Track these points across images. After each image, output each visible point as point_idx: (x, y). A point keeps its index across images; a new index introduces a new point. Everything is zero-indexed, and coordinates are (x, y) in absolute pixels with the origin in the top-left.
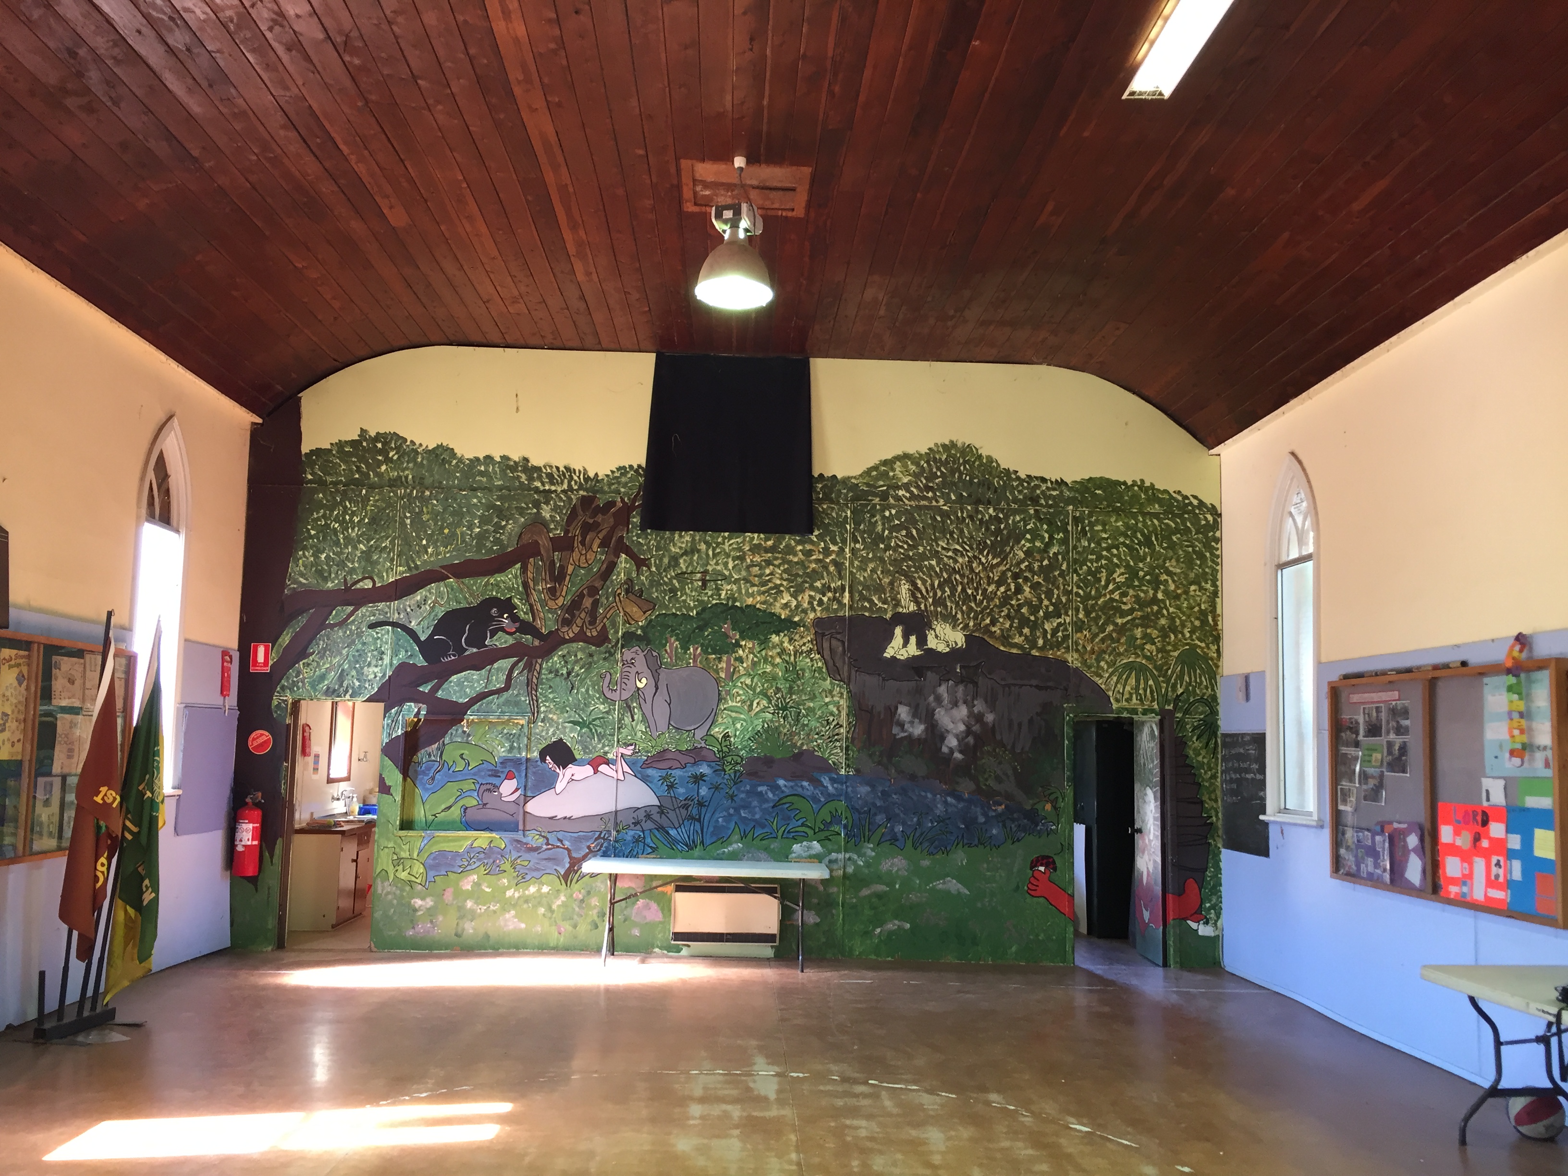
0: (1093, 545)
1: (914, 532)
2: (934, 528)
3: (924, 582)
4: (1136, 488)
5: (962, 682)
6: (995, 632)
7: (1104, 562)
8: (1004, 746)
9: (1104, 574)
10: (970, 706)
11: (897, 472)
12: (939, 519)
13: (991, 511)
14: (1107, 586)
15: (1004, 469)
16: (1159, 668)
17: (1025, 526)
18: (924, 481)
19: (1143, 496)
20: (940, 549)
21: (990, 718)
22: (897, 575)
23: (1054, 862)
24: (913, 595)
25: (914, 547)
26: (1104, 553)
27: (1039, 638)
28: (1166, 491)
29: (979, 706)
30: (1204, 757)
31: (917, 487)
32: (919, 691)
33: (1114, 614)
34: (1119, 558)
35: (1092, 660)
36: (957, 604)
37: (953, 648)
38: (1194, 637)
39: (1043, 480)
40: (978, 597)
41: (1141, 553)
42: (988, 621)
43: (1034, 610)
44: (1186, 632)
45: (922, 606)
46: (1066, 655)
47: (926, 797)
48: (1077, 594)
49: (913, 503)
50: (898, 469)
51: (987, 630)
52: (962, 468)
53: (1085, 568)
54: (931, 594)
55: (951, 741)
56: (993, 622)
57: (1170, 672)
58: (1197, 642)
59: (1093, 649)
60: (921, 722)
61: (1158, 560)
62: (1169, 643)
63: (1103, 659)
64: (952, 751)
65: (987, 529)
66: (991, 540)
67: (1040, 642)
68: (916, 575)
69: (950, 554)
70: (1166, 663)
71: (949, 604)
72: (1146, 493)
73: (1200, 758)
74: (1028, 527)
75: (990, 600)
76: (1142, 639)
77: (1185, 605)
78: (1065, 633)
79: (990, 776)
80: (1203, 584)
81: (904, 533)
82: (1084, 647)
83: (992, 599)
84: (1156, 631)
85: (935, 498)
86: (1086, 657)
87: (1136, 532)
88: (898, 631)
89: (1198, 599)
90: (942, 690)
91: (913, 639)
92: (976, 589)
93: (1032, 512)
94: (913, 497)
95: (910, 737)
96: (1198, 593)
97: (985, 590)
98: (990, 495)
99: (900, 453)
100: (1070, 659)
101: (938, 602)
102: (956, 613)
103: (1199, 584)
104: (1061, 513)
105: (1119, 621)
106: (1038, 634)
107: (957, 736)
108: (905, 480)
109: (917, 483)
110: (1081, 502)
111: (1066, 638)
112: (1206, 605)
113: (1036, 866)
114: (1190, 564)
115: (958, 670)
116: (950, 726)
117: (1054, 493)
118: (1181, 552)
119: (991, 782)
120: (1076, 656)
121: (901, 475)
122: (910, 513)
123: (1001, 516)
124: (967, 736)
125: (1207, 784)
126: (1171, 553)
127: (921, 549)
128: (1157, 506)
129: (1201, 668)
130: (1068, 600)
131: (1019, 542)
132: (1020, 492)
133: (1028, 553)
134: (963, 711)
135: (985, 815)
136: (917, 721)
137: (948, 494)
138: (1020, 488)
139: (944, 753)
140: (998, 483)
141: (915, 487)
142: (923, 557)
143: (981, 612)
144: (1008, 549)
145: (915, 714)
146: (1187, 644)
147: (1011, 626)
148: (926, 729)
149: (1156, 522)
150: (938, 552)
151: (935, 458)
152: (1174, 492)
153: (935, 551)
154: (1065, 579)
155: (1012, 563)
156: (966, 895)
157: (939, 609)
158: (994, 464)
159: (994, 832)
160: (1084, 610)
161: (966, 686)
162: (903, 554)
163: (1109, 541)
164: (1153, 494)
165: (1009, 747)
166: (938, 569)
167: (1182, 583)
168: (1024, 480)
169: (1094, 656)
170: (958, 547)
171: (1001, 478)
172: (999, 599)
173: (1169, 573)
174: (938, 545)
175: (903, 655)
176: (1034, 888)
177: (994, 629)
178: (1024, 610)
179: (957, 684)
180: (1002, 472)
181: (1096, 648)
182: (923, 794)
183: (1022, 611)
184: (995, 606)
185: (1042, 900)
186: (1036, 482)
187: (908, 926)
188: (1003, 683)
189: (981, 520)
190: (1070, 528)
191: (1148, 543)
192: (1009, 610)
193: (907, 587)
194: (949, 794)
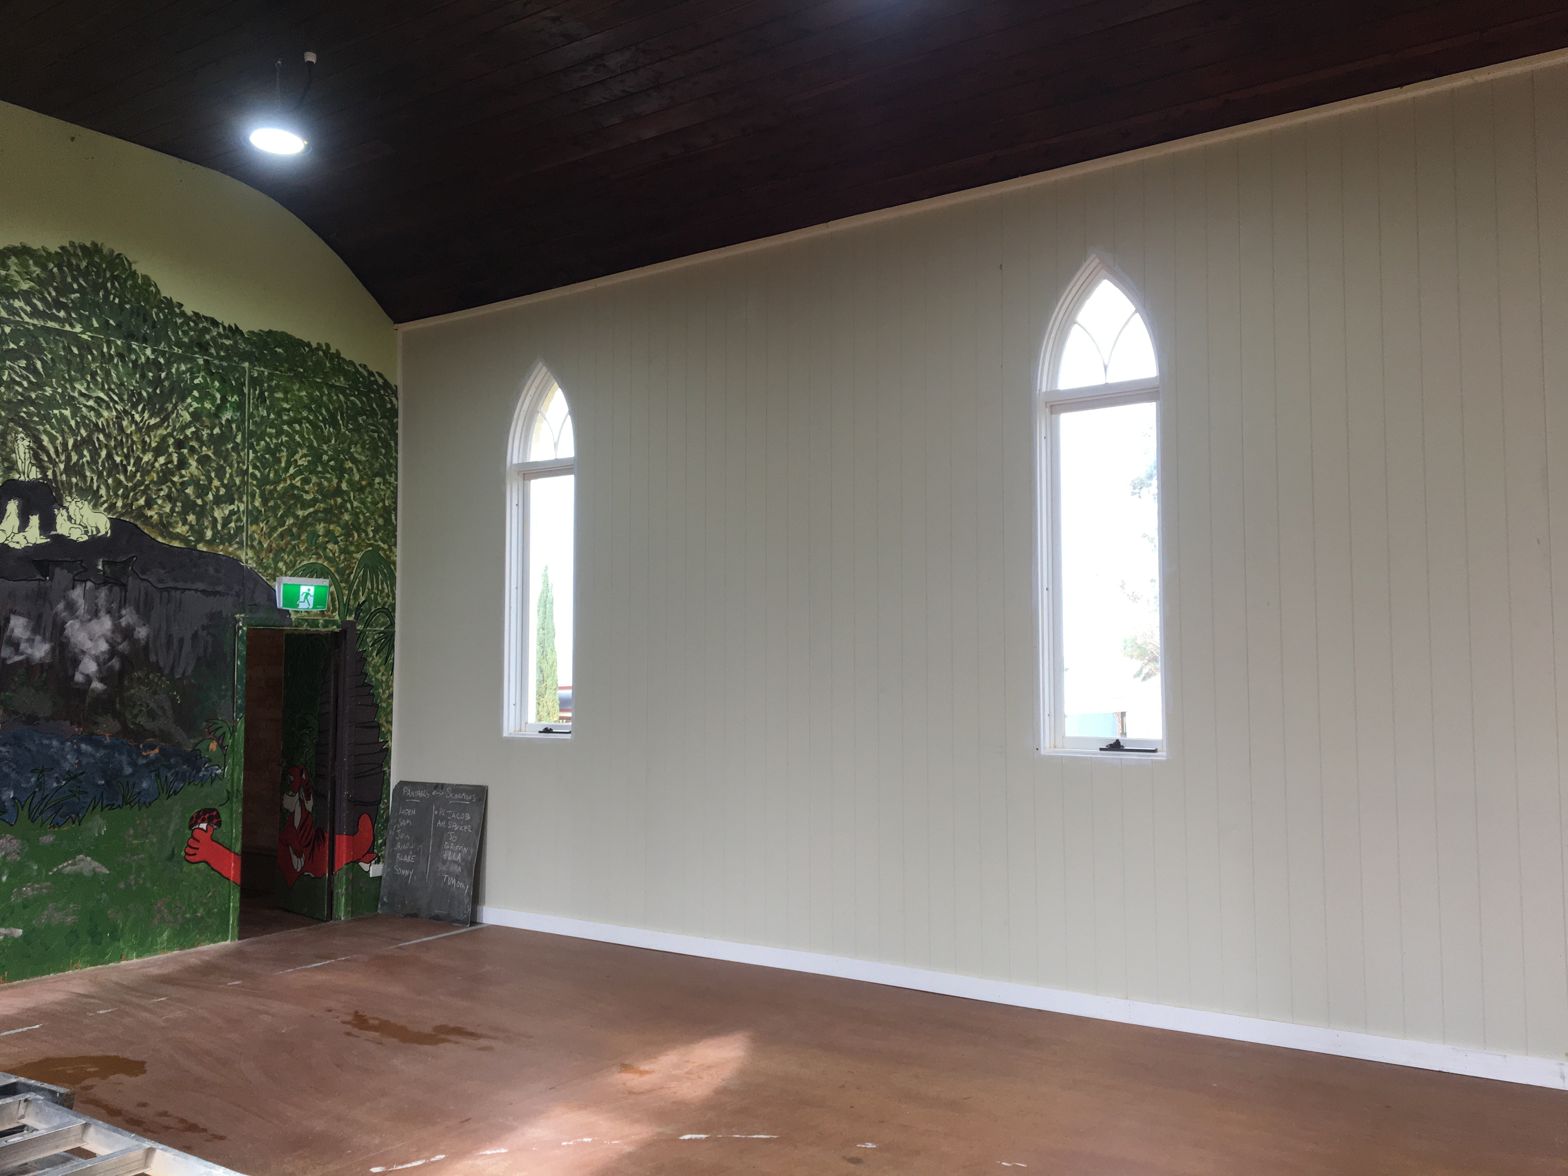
0: (272, 416)
1: (39, 364)
2: (69, 363)
3: (53, 439)
4: (321, 353)
5: (105, 583)
6: (151, 517)
7: (284, 439)
8: (160, 670)
9: (285, 454)
10: (115, 616)
11: (12, 272)
12: (75, 351)
13: (148, 352)
14: (286, 469)
15: (165, 298)
16: (341, 572)
17: (192, 379)
18: (54, 294)
19: (328, 365)
20: (76, 394)
21: (142, 633)
22: (11, 424)
23: (218, 816)
24: (36, 456)
25: (39, 386)
26: (285, 427)
27: (207, 528)
28: (351, 363)
29: (128, 617)
30: (383, 675)
31: (43, 300)
32: (42, 597)
33: (295, 504)
34: (302, 436)
35: (269, 560)
36: (100, 475)
37: (93, 536)
38: (377, 537)
39: (215, 323)
40: (129, 468)
41: (326, 433)
42: (142, 502)
43: (202, 491)
44: (370, 530)
45: (50, 474)
46: (239, 552)
47: (49, 747)
48: (254, 476)
49: (35, 322)
50: (13, 268)
51: (140, 514)
52: (109, 285)
53: (263, 443)
54: (63, 458)
55: (90, 666)
56: (149, 504)
57: (352, 576)
58: (380, 543)
59: (270, 546)
60: (44, 640)
61: (343, 443)
62: (352, 543)
63: (282, 559)
64: (89, 679)
65: (143, 376)
66: (147, 392)
67: (209, 534)
68: (41, 428)
69: (91, 403)
70: (348, 567)
71: (88, 474)
72: (331, 360)
73: (379, 676)
74: (196, 381)
75: (146, 473)
76: (325, 536)
77: (369, 500)
78: (239, 524)
79: (141, 711)
80: (387, 477)
81: (23, 363)
82: (260, 543)
83: (148, 473)
84: (338, 528)
85: (69, 321)
86: (263, 555)
87: (320, 407)
88: (12, 507)
89: (382, 493)
90: (77, 594)
91: (35, 520)
92: (127, 457)
93: (201, 362)
94: (35, 313)
95: (28, 663)
96: (382, 487)
97: (139, 460)
98: (146, 329)
99: (18, 244)
100: (243, 558)
101: (73, 469)
102: (99, 487)
103: (383, 476)
104: (235, 369)
105: (300, 513)
106: (206, 524)
107: (96, 659)
108: (25, 286)
109: (42, 294)
110: (257, 359)
111: (239, 530)
112: (390, 501)
113: (196, 823)
114: (375, 451)
115: (100, 567)
116: (88, 645)
117: (228, 342)
118: (367, 438)
119: (142, 720)
120: (251, 553)
121: (17, 278)
122: (33, 337)
123: (162, 360)
124: (111, 659)
125: (384, 705)
126: (356, 437)
127: (49, 391)
128: (342, 379)
129: (384, 574)
130: (242, 481)
131: (183, 400)
132: (185, 333)
133: (196, 416)
134: (106, 624)
135: (133, 764)
136: (38, 638)
137: (89, 318)
138: (186, 328)
139: (77, 683)
140: (157, 315)
141: (39, 299)
142: (51, 403)
143: (134, 488)
144: (170, 407)
145: (37, 628)
146: (371, 545)
147: (172, 510)
148: (53, 650)
149: (341, 396)
150: (73, 398)
151: (70, 265)
152: (360, 365)
153: (70, 396)
154: (239, 455)
155: (174, 427)
156: (105, 874)
157: (74, 480)
158: (153, 289)
159: (145, 785)
160: (261, 497)
161: (110, 590)
162: (21, 394)
163: (291, 414)
164: (339, 364)
165: (167, 672)
166: (73, 423)
167: (367, 475)
168: (190, 319)
169: (271, 555)
170: (102, 395)
171: (161, 310)
172: (158, 474)
173: (354, 461)
174: (73, 388)
175: (19, 542)
176: (192, 851)
177: (149, 513)
178: (189, 491)
179: (98, 586)
180: (163, 302)
181: (274, 545)
182: (46, 742)
183: (187, 491)
184: (152, 481)
185: (202, 866)
186: (205, 324)
187: (19, 932)
188: (160, 586)
189: (135, 363)
190: (246, 390)
191: (334, 423)
192: (170, 488)
193: (26, 443)
194: (82, 740)
